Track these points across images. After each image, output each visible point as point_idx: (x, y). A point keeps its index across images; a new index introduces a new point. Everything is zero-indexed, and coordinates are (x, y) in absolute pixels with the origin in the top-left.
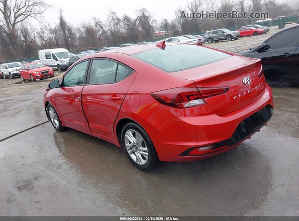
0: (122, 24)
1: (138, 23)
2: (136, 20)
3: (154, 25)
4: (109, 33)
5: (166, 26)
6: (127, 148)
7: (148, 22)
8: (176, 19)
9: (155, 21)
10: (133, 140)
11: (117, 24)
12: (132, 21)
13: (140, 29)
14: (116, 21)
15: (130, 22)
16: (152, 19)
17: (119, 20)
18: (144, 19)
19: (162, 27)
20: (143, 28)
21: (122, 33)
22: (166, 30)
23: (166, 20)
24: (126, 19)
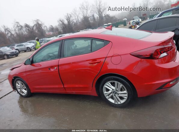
0: (24, 29)
1: (35, 28)
2: (33, 26)
3: (45, 29)
4: (15, 35)
5: (52, 29)
6: (105, 95)
7: (41, 27)
8: (59, 25)
9: (46, 26)
10: (112, 88)
11: (21, 29)
12: (31, 27)
13: (37, 32)
14: (20, 27)
15: (30, 28)
16: (43, 26)
17: (22, 27)
18: (39, 26)
19: (50, 30)
20: (38, 31)
21: (25, 35)
22: (53, 32)
23: (52, 26)
24: (27, 26)
